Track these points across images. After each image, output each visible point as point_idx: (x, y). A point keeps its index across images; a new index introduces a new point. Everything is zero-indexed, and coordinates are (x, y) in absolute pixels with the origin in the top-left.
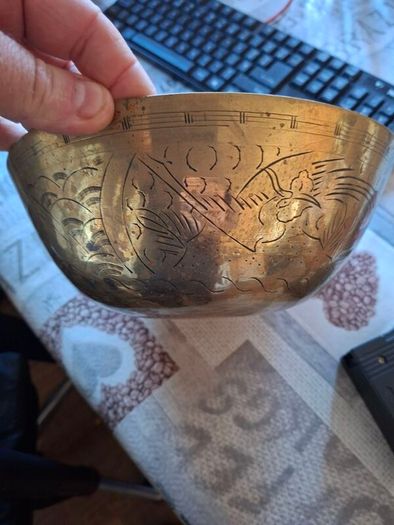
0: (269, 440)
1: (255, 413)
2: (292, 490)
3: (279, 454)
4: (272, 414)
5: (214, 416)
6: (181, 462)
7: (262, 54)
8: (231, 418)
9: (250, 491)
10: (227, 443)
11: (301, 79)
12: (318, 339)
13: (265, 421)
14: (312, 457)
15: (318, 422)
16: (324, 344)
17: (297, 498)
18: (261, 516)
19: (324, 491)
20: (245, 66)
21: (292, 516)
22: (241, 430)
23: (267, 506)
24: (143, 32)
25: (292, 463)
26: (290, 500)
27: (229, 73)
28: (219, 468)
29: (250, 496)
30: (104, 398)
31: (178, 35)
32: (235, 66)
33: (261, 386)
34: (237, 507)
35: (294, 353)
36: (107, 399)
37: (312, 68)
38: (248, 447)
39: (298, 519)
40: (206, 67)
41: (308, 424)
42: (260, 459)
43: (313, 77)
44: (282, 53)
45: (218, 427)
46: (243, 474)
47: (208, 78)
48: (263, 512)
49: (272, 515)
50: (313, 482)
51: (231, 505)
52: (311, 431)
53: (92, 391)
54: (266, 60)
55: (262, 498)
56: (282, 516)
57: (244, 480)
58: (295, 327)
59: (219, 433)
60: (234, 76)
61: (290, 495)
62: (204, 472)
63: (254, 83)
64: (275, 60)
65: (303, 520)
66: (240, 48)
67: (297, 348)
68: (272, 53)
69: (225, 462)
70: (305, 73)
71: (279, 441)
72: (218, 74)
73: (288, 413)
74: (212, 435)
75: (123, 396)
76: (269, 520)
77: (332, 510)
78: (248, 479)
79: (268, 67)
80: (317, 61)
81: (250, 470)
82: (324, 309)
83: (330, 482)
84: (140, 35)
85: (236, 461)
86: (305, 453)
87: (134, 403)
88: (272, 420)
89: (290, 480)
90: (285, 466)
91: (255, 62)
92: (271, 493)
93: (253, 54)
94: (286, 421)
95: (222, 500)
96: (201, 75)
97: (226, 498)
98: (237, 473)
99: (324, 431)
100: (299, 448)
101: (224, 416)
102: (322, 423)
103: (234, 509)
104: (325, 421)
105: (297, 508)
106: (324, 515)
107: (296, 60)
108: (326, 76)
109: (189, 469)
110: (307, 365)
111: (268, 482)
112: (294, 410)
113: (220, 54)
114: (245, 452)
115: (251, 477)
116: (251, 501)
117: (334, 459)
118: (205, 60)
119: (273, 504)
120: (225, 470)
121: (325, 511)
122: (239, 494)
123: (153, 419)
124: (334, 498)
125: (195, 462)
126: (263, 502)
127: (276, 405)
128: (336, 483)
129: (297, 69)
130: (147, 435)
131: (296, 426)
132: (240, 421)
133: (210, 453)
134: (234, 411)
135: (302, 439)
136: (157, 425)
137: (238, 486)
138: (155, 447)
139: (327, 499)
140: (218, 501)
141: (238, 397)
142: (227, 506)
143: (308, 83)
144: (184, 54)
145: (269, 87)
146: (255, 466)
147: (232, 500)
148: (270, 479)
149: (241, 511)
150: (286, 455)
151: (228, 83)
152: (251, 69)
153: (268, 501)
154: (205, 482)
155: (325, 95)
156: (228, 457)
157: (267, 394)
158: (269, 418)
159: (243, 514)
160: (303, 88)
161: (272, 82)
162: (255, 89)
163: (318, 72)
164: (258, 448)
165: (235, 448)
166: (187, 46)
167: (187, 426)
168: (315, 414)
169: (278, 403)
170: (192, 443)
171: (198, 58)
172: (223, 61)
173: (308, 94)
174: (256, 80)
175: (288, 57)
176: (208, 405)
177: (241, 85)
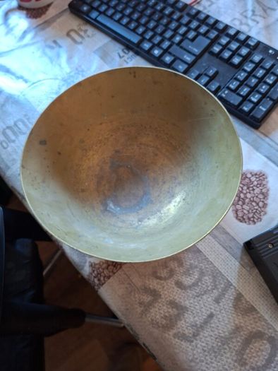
0: (198, 297)
1: (188, 279)
2: (213, 327)
3: (204, 305)
4: (199, 280)
5: (162, 282)
6: (142, 311)
7: (189, 29)
8: (173, 283)
9: (187, 328)
10: (171, 299)
11: (216, 49)
12: (228, 230)
13: (195, 284)
14: (225, 307)
15: (229, 284)
16: (232, 234)
17: (216, 333)
18: (194, 344)
19: (233, 328)
20: (178, 39)
21: (214, 343)
22: (180, 290)
23: (198, 338)
24: (104, 13)
25: (212, 311)
26: (211, 333)
27: (166, 44)
28: (167, 314)
29: (186, 332)
30: (91, 271)
31: (129, 16)
32: (170, 39)
33: (192, 261)
34: (178, 339)
35: (214, 240)
36: (94, 271)
37: (224, 41)
38: (185, 301)
39: (217, 345)
40: (150, 40)
41: (222, 286)
42: (192, 308)
43: (225, 47)
44: (203, 29)
45: (165, 288)
46: (182, 317)
47: (151, 48)
48: (195, 341)
49: (200, 343)
50: (226, 322)
51: (175, 338)
52: (225, 290)
53: (83, 266)
54: (192, 35)
55: (194, 333)
56: (207, 344)
57: (183, 322)
59: (166, 292)
60: (169, 47)
61: (212, 331)
62: (158, 317)
63: (185, 52)
64: (199, 34)
65: (220, 346)
66: (173, 25)
68: (196, 29)
69: (170, 310)
70: (219, 44)
71: (204, 297)
72: (159, 45)
73: (210, 279)
74: (161, 293)
75: (103, 269)
76: (199, 346)
77: (238, 339)
78: (185, 321)
79: (193, 40)
80: (228, 35)
81: (186, 315)
82: (233, 211)
83: (236, 322)
84: (102, 16)
85: (177, 309)
86: (220, 304)
87: (111, 274)
88: (199, 284)
89: (212, 321)
90: (208, 313)
91: (184, 35)
92: (200, 330)
93: (183, 30)
94: (209, 284)
95: (169, 335)
96: (147, 46)
97: (172, 332)
98: (178, 317)
99: (233, 290)
100: (217, 301)
101: (169, 281)
102: (231, 285)
103: (177, 340)
104: (234, 284)
105: (216, 338)
106: (233, 342)
107: (213, 35)
108: (234, 46)
109: (148, 315)
110: (221, 248)
111: (198, 323)
112: (214, 277)
113: (159, 30)
114: (183, 304)
115: (187, 320)
116: (188, 335)
117: (239, 308)
118: (150, 34)
119: (201, 336)
120: (170, 316)
121: (234, 340)
122: (179, 330)
123: (124, 284)
124: (240, 332)
125: (151, 311)
126: (195, 336)
127: (202, 274)
128: (240, 323)
129: (214, 41)
130: (120, 294)
131: (215, 287)
132: (179, 285)
133: (160, 305)
134: (175, 278)
135: (220, 296)
136: (126, 288)
137: (179, 326)
138: (126, 302)
139: (235, 333)
140: (167, 335)
141: (177, 269)
142: (173, 338)
143: (221, 51)
144: (134, 30)
145: (194, 55)
146: (189, 313)
147: (175, 334)
148: (199, 321)
149: (182, 341)
150: (209, 306)
151: (166, 51)
152: (181, 41)
153: (198, 335)
154: (158, 323)
155: (234, 60)
156: (172, 308)
157: (196, 267)
158: (198, 282)
159: (182, 343)
160: (218, 55)
161: (197, 51)
162: (185, 57)
163: (229, 43)
164: (191, 301)
165: (177, 301)
166: (136, 24)
167: (146, 288)
168: (227, 280)
169: (203, 273)
170: (149, 299)
171: (144, 32)
172: (161, 34)
173: (222, 59)
174: (185, 50)
175: (208, 32)
176: (159, 274)
177: (175, 53)
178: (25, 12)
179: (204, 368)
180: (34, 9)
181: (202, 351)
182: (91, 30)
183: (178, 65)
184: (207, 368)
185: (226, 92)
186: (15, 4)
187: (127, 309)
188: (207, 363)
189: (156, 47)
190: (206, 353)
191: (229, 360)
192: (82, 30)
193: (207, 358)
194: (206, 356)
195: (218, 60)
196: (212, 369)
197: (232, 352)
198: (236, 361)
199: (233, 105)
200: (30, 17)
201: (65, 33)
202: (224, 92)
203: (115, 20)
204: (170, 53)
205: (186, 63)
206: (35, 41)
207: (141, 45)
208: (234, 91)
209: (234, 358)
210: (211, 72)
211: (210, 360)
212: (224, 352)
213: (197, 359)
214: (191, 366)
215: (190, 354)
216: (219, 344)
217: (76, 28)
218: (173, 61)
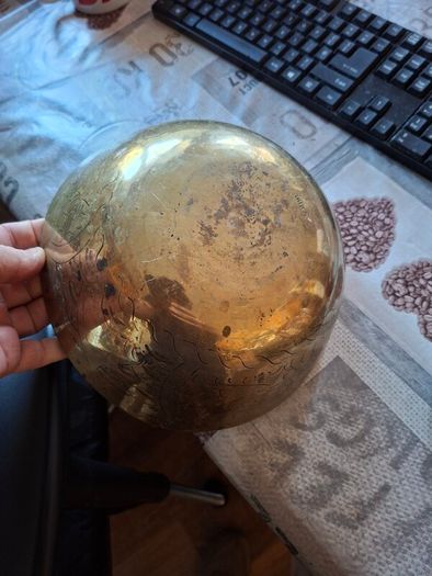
0: (364, 458)
1: (349, 430)
2: (389, 507)
3: (374, 471)
4: (366, 431)
5: (306, 433)
6: (275, 477)
7: (343, 38)
8: (324, 435)
9: (347, 507)
10: (321, 460)
11: (388, 68)
12: (412, 354)
13: (360, 438)
14: (408, 475)
15: (414, 440)
16: (418, 360)
17: (395, 516)
18: (358, 531)
19: (422, 509)
20: (325, 53)
21: (390, 532)
22: (335, 447)
23: (364, 522)
24: (207, 17)
25: (388, 480)
26: (388, 517)
27: (306, 62)
28: (314, 484)
29: (346, 512)
31: (247, 20)
32: (312, 54)
33: (354, 403)
34: (334, 523)
35: (388, 370)
37: (400, 55)
38: (343, 464)
39: (397, 535)
40: (280, 57)
41: (404, 442)
42: (356, 476)
43: (401, 64)
44: (366, 37)
45: (311, 443)
46: (338, 489)
47: (283, 69)
48: (360, 528)
49: (369, 531)
50: (411, 499)
51: (328, 521)
52: (408, 449)
54: (347, 46)
55: (358, 514)
56: (380, 533)
57: (340, 496)
58: (389, 342)
59: (312, 449)
60: (312, 66)
61: (387, 512)
62: (299, 487)
63: (336, 73)
64: (359, 45)
65: (401, 537)
66: (318, 32)
67: (390, 365)
68: (354, 38)
69: (320, 477)
70: (392, 60)
71: (375, 459)
72: (294, 64)
73: (383, 430)
74: (305, 451)
76: (366, 535)
78: (344, 496)
79: (349, 54)
80: (406, 45)
81: (345, 486)
82: (419, 323)
83: (428, 500)
84: (205, 21)
85: (331, 477)
86: (400, 471)
88: (367, 438)
89: (388, 497)
90: (382, 483)
91: (335, 48)
92: (368, 509)
93: (333, 39)
94: (382, 439)
95: (318, 515)
96: (275, 66)
97: (323, 512)
98: (333, 488)
99: (421, 449)
100: (396, 465)
101: (317, 432)
102: (418, 441)
103: (331, 524)
104: (422, 440)
105: (395, 524)
106: (422, 532)
107: (381, 46)
108: (417, 62)
109: (285, 484)
110: (402, 383)
111: (365, 499)
112: (388, 427)
113: (295, 41)
114: (340, 468)
115: (347, 494)
116: (349, 517)
118: (280, 47)
119: (371, 521)
120: (320, 486)
121: (424, 529)
122: (335, 509)
125: (290, 477)
126: (361, 518)
127: (370, 422)
129: (384, 56)
130: (240, 450)
131: (392, 443)
132: (334, 438)
133: (304, 469)
134: (328, 427)
135: (399, 457)
136: (250, 440)
137: (334, 503)
138: (248, 461)
139: (424, 517)
140: (314, 516)
141: (330, 413)
142: (324, 521)
143: (395, 71)
144: (255, 42)
145: (351, 78)
146: (351, 482)
147: (328, 515)
148: (366, 496)
149: (339, 525)
150: (382, 474)
151: (306, 73)
152: (330, 57)
153: (365, 517)
154: (301, 496)
155: (417, 85)
156: (324, 474)
157: (361, 412)
158: (363, 435)
159: (340, 529)
160: (391, 78)
161: (355, 72)
162: (337, 80)
163: (407, 58)
164: (354, 465)
165: (330, 464)
166: (258, 32)
167: (280, 442)
168: (411, 433)
169: (372, 421)
170: (286, 459)
171: (271, 45)
172: (298, 47)
173: (397, 83)
174: (336, 70)
175: (373, 41)
176: (300, 421)
177: (320, 76)
178: (85, 20)
179: (376, 571)
180: (99, 15)
181: (372, 544)
182: (186, 45)
183: (326, 95)
184: (381, 570)
185: (405, 135)
186: (70, 7)
187: (252, 474)
188: (380, 563)
189: (290, 67)
190: (379, 547)
191: (417, 560)
192: (172, 44)
193: (380, 554)
194: (380, 551)
195: (391, 85)
196: (389, 572)
197: (421, 548)
198: (427, 562)
199: (417, 154)
200: (94, 27)
201: (147, 50)
202: (401, 135)
203: (224, 28)
204: (313, 76)
205: (337, 90)
206: (102, 62)
207: (266, 65)
208: (418, 133)
209: (425, 557)
210: (380, 105)
211: (385, 558)
212: (409, 548)
213: (364, 555)
214: (355, 567)
215: (353, 547)
216: (400, 534)
217: (163, 41)
218: (317, 89)
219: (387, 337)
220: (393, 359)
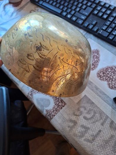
0: (94, 123)
1: (89, 115)
2: (101, 136)
3: (97, 126)
4: (94, 115)
5: (77, 117)
6: (69, 130)
7: (83, 5)
8: (82, 117)
9: (89, 137)
10: (82, 124)
11: (96, 12)
12: (106, 93)
13: (92, 118)
14: (106, 127)
15: (107, 117)
16: (108, 94)
17: (103, 138)
18: (93, 143)
19: (110, 136)
20: (78, 9)
21: (102, 143)
22: (85, 120)
24: (45, 1)
25: (100, 129)
26: (101, 139)
27: (73, 12)
28: (80, 131)
29: (89, 138)
30: (47, 113)
31: (56, 1)
32: (75, 10)
33: (90, 108)
34: (86, 141)
35: (99, 98)
36: (48, 113)
37: (99, 8)
38: (88, 125)
39: (103, 144)
40: (66, 11)
41: (104, 118)
42: (92, 128)
43: (99, 11)
44: (89, 4)
45: (79, 119)
47: (67, 15)
48: (93, 142)
49: (96, 143)
50: (107, 134)
51: (84, 141)
52: (106, 120)
53: (43, 112)
54: (84, 7)
55: (93, 139)
56: (99, 143)
57: (87, 134)
58: (99, 90)
59: (79, 121)
60: (75, 13)
61: (101, 137)
62: (76, 132)
63: (81, 15)
64: (87, 6)
65: (105, 144)
66: (76, 3)
67: (100, 96)
70: (97, 10)
71: (97, 123)
72: (70, 13)
73: (98, 115)
74: (77, 122)
75: (52, 112)
76: (95, 144)
77: (113, 141)
78: (89, 134)
79: (85, 9)
80: (101, 5)
81: (89, 131)
82: (108, 84)
83: (112, 133)
84: (44, 3)
85: (85, 129)
86: (104, 126)
87: (55, 114)
88: (94, 117)
89: (101, 133)
90: (99, 130)
91: (81, 7)
92: (95, 137)
93: (80, 5)
94: (98, 117)
95: (82, 140)
96: (64, 14)
97: (83, 139)
98: (86, 132)
99: (109, 119)
100: (102, 124)
101: (80, 116)
102: (108, 117)
103: (85, 142)
104: (109, 117)
105: (103, 141)
106: (110, 142)
107: (94, 6)
108: (104, 10)
109: (72, 132)
110: (103, 101)
111: (94, 134)
112: (100, 114)
113: (70, 6)
114: (87, 126)
115: (89, 133)
116: (90, 139)
117: (113, 127)
118: (66, 8)
119: (96, 140)
120: (82, 131)
121: (111, 142)
122: (87, 138)
123: (61, 118)
124: (113, 138)
125: (73, 129)
126: (93, 140)
127: (95, 113)
128: (113, 134)
129: (94, 9)
130: (60, 123)
131: (101, 118)
132: (85, 118)
133: (77, 127)
134: (83, 115)
135: (103, 122)
136: (62, 120)
137: (86, 136)
138: (62, 126)
139: (111, 138)
140: (81, 140)
141: (84, 111)
142: (83, 141)
143: (98, 13)
144: (59, 8)
145: (86, 16)
146: (90, 130)
147: (84, 139)
148: (95, 133)
149: (87, 142)
150: (99, 127)
151: (73, 15)
152: (80, 10)
153: (95, 139)
154: (77, 135)
155: (104, 17)
156: (83, 128)
157: (92, 110)
158: (93, 117)
159: (88, 143)
160: (97, 15)
161: (87, 14)
162: (82, 17)
163: (101, 9)
164: (91, 125)
165: (84, 125)
166: (59, 5)
167: (70, 120)
168: (106, 115)
170: (72, 125)
171: (63, 8)
172: (71, 8)
173: (98, 16)
174: (81, 14)
175: (91, 5)
176: (76, 114)
177: (77, 16)
178: (12, 5)
179: (98, 154)
180: (16, 3)
181: (97, 147)
182: (40, 9)
183: (79, 21)
184: (99, 154)
185: (101, 31)
186: (7, 2)
187: (63, 129)
188: (99, 152)
189: (69, 14)
190: (99, 147)
191: (109, 150)
192: (36, 10)
193: (99, 149)
194: (99, 148)
195: (97, 17)
196: (102, 154)
197: (110, 147)
198: (112, 151)
199: (105, 36)
200: (14, 6)
201: (29, 12)
203: (50, 4)
204: (75, 16)
205: (82, 19)
206: (17, 16)
207: (62, 14)
208: (105, 30)
209: (111, 149)
210: (94, 23)
211: (100, 150)
212: (107, 147)
213: (95, 150)
214: (93, 153)
215: (91, 148)
216: (104, 143)
217: (34, 9)
218: (76, 20)
219: (99, 89)
220: (101, 95)
